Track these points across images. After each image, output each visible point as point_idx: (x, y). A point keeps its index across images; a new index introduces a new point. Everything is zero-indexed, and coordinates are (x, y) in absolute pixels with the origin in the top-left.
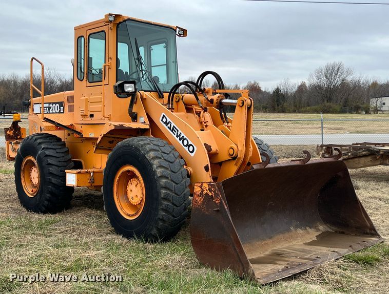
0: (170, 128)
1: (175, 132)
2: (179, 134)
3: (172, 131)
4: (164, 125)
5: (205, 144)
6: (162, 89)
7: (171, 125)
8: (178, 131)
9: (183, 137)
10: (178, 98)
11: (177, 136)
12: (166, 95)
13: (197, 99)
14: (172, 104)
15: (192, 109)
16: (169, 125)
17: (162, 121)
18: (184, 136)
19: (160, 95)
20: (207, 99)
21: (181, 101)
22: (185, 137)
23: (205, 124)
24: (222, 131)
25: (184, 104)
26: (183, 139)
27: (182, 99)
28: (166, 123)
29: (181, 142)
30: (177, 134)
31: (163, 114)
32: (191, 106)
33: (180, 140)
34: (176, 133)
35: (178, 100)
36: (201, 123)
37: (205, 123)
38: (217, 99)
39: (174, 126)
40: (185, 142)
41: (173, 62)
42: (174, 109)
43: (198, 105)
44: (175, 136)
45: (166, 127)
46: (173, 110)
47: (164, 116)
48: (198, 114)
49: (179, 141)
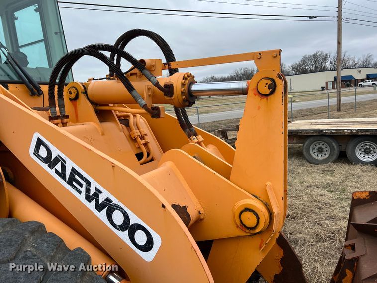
0: (62, 175)
1: (81, 185)
2: (93, 191)
3: (70, 182)
4: (45, 166)
5: (174, 206)
6: (35, 78)
7: (63, 167)
8: (88, 183)
9: (108, 200)
10: (73, 90)
11: (88, 199)
12: (45, 88)
13: (130, 88)
14: (62, 106)
15: (110, 112)
16: (58, 167)
17: (36, 153)
18: (112, 198)
19: (31, 90)
20: (157, 84)
21: (82, 97)
22: (115, 201)
23: (143, 142)
24: (195, 157)
25: (92, 103)
26: (109, 207)
27: (85, 92)
28: (50, 161)
29: (103, 215)
30: (88, 190)
31: (36, 136)
32: (108, 105)
33: (99, 208)
34: (83, 189)
35: (73, 96)
36: (134, 140)
37: (142, 138)
38: (183, 84)
39: (73, 169)
40: (118, 218)
41: (56, 33)
42: (67, 117)
43: (133, 102)
44: (82, 198)
45: (52, 172)
46: (65, 120)
47: (40, 143)
48: (125, 121)
49: (96, 212)
